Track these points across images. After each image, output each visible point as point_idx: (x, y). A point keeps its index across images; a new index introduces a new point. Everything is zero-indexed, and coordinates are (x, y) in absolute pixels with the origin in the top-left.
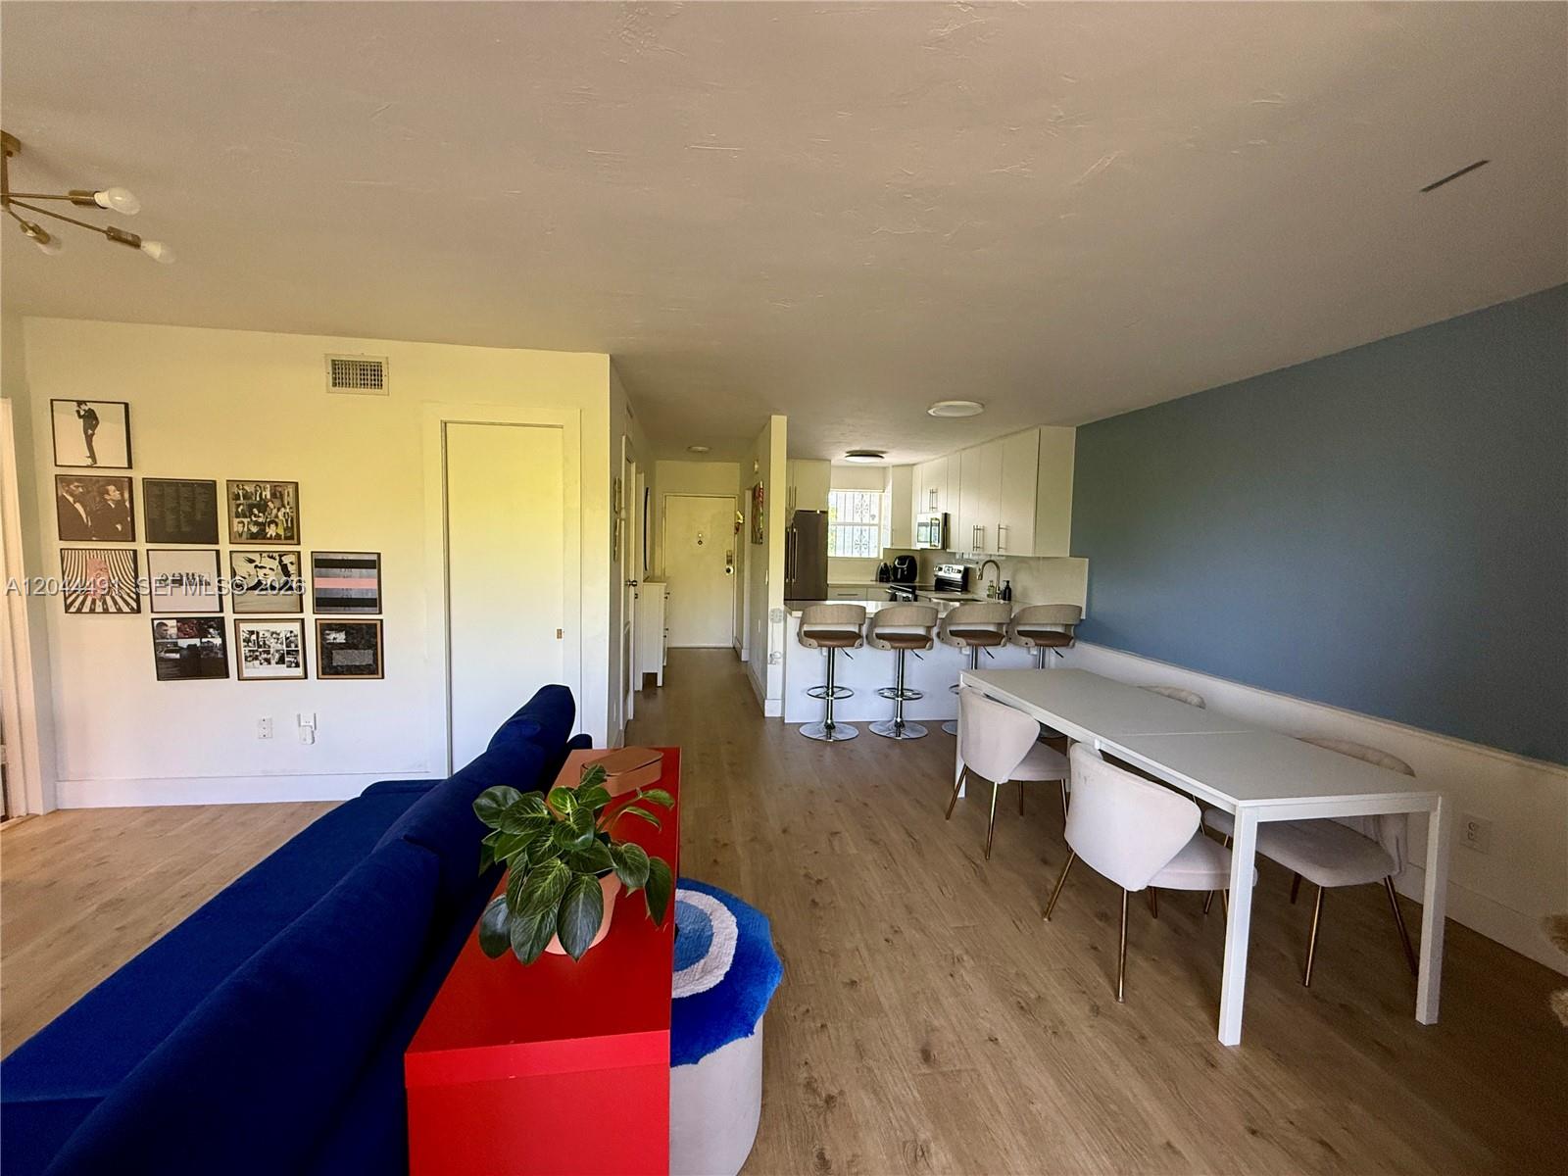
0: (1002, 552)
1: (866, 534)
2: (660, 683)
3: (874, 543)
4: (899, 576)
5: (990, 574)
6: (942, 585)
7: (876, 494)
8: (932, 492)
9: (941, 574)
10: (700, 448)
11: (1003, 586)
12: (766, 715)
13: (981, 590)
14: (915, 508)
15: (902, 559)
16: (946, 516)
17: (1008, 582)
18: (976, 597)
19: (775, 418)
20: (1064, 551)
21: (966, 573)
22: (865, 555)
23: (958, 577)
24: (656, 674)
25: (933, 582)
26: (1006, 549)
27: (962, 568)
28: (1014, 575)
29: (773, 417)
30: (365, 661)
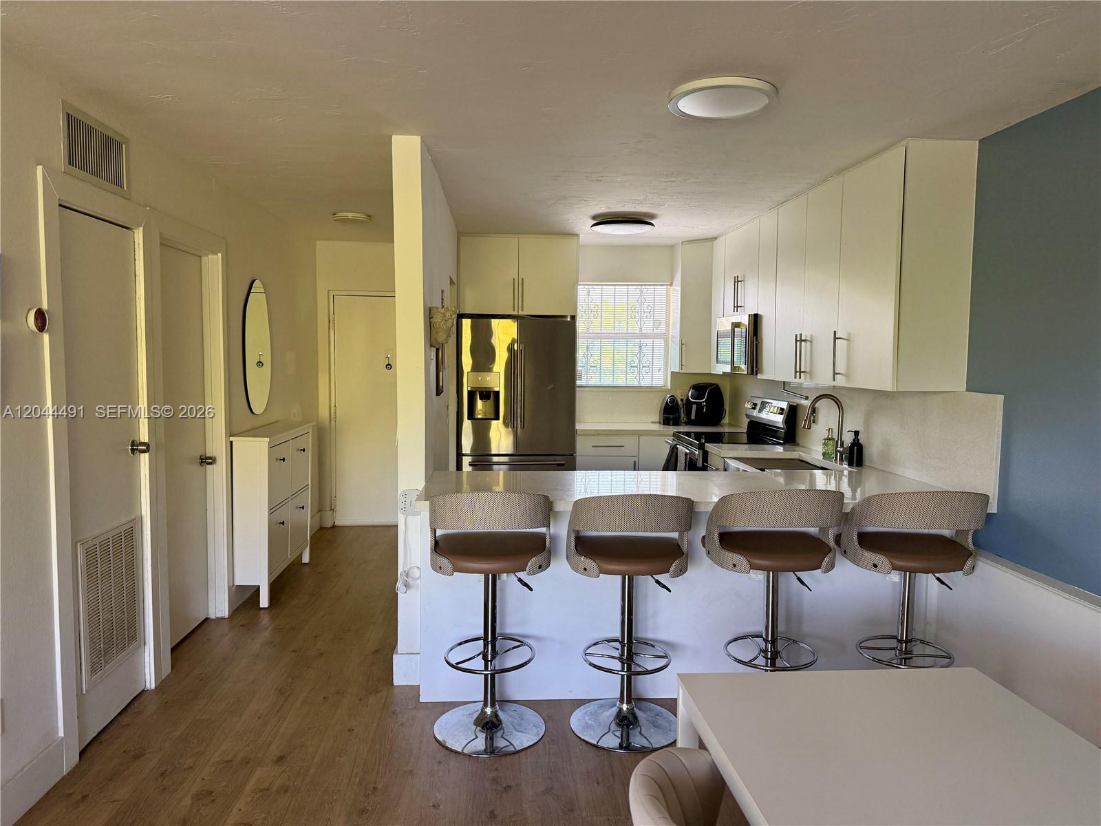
0: (841, 381)
1: (646, 350)
2: (264, 602)
3: (659, 363)
4: (693, 417)
5: (827, 418)
6: (759, 433)
7: (661, 290)
8: (737, 281)
9: (755, 413)
10: (350, 215)
11: (848, 439)
12: (397, 682)
13: (814, 447)
14: (717, 307)
15: (699, 389)
16: (756, 320)
17: (857, 433)
18: (805, 457)
19: (397, 140)
20: (957, 380)
21: (792, 414)
22: (646, 383)
23: (779, 420)
24: (258, 588)
25: (744, 428)
26: (847, 376)
27: (784, 405)
28: (867, 422)
29: (393, 136)
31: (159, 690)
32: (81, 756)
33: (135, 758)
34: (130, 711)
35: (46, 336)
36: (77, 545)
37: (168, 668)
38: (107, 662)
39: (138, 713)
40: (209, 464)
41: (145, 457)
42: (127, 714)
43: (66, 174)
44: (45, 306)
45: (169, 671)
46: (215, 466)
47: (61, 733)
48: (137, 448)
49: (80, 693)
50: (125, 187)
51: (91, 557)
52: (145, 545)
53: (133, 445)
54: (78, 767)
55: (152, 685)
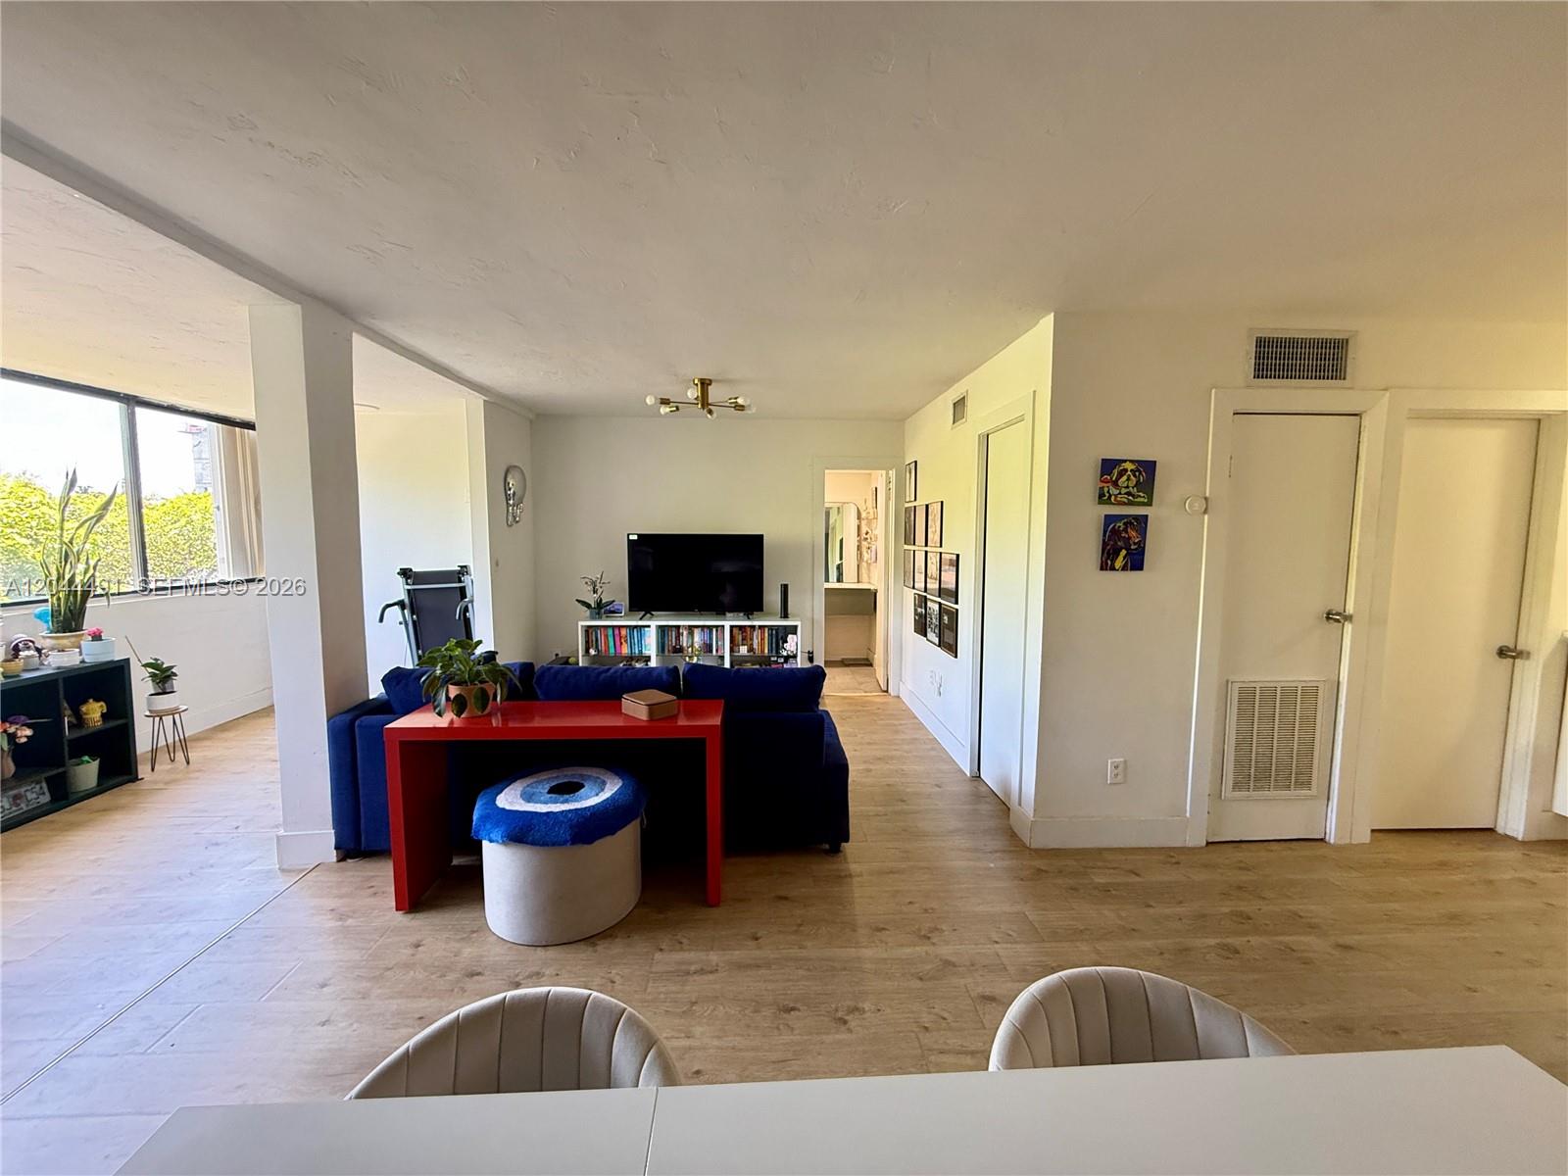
30: (951, 642)
31: (1337, 848)
32: (1208, 843)
33: (1240, 868)
34: (1288, 844)
35: (1206, 517)
36: (1227, 682)
37: (1364, 837)
38: (1256, 789)
39: (1290, 849)
40: (1514, 658)
41: (1348, 627)
42: (1283, 844)
43: (1248, 387)
44: (1207, 495)
45: (1368, 841)
46: (1527, 663)
47: (1188, 815)
48: (1334, 617)
49: (1217, 795)
50: (1348, 377)
51: (1247, 696)
52: (1339, 708)
53: (1328, 614)
54: (1201, 848)
55: (1332, 839)
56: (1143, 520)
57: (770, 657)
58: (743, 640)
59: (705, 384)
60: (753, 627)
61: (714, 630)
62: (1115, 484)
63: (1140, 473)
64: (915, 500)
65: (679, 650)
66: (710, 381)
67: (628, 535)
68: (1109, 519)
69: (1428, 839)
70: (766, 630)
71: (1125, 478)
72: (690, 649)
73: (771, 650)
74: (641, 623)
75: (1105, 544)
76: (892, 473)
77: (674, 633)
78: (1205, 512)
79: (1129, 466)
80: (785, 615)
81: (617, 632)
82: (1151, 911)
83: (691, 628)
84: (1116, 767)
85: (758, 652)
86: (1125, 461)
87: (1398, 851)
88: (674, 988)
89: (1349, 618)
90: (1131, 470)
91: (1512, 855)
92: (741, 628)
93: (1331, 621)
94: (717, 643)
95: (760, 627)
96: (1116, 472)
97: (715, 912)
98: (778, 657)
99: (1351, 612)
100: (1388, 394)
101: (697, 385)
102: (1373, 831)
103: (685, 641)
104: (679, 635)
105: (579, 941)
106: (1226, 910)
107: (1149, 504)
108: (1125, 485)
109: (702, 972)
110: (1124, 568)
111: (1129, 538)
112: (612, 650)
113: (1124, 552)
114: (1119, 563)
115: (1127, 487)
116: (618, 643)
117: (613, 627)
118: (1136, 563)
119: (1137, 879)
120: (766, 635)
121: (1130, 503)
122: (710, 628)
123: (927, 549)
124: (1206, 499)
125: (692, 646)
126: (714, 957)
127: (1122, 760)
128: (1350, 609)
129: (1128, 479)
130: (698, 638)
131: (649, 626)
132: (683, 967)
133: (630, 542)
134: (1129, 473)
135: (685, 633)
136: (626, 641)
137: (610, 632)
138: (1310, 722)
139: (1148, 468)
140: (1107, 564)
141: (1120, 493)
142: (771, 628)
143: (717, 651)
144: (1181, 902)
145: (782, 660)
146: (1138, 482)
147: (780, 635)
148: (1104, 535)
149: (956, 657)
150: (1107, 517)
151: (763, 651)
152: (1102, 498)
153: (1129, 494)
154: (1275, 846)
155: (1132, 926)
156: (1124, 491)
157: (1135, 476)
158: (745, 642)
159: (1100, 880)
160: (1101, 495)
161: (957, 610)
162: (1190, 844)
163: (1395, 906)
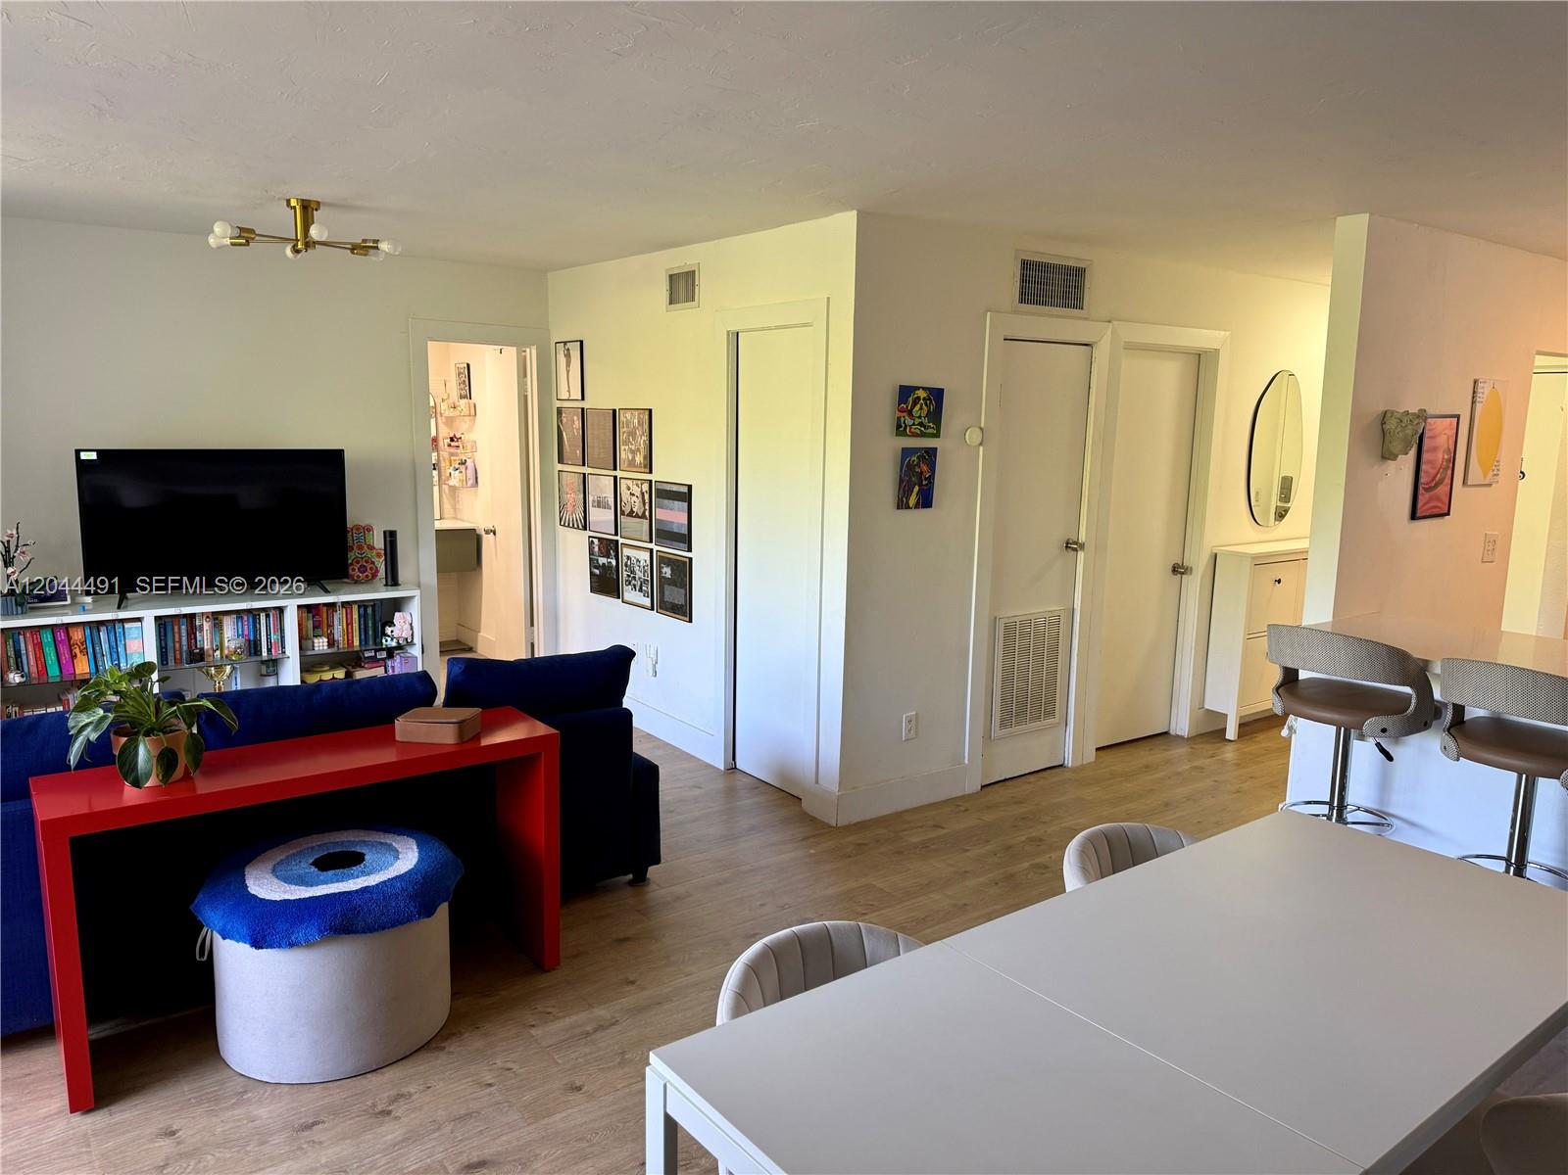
2: (1230, 734)
24: (1227, 717)
30: (680, 601)
31: (1075, 770)
32: (982, 787)
33: (1016, 803)
34: (1040, 774)
35: (981, 448)
36: (995, 618)
37: (1090, 756)
38: (1018, 724)
39: (1044, 778)
40: (1182, 573)
41: (1081, 555)
42: (1036, 775)
43: (1015, 312)
44: (982, 425)
45: (1093, 759)
46: (1190, 577)
47: (966, 761)
48: (1072, 546)
49: (988, 737)
50: (1085, 307)
51: (1010, 630)
52: (1074, 635)
53: (1067, 543)
54: (977, 793)
55: (1069, 763)
56: (931, 453)
57: (362, 651)
58: (315, 627)
59: (308, 208)
60: (332, 606)
61: (263, 616)
62: (910, 413)
63: (931, 402)
64: (583, 399)
65: (197, 656)
66: (318, 203)
67: (78, 452)
68: (906, 452)
69: (1129, 749)
70: (355, 608)
71: (918, 407)
72: (218, 653)
73: (364, 641)
74: (122, 615)
75: (901, 481)
76: (532, 354)
77: (183, 627)
78: (981, 444)
79: (922, 394)
80: (393, 581)
81: (61, 636)
82: (968, 854)
83: (216, 618)
84: (910, 721)
85: (342, 644)
86: (918, 388)
87: (1116, 762)
88: (587, 1050)
89: (1082, 546)
90: (924, 399)
91: (1181, 751)
92: (309, 608)
93: (1069, 550)
94: (268, 635)
95: (345, 604)
96: (911, 399)
97: (559, 975)
98: (376, 651)
99: (1084, 540)
100: (1110, 326)
101: (295, 208)
102: (1097, 749)
103: (205, 639)
104: (193, 631)
105: (419, 1049)
106: (1023, 838)
107: (937, 435)
108: (918, 415)
109: (601, 1028)
110: (917, 506)
111: (922, 473)
112: (53, 671)
113: (917, 489)
114: (913, 500)
115: (920, 417)
116: (65, 656)
117: (53, 627)
118: (926, 501)
119: (941, 832)
120: (356, 616)
121: (923, 435)
122: (254, 614)
123: (619, 474)
124: (981, 429)
125: (221, 647)
126: (602, 1012)
127: (914, 713)
128: (1082, 538)
129: (921, 409)
130: (231, 635)
131: (139, 620)
132: (577, 1031)
133: (82, 466)
134: (922, 401)
135: (206, 626)
136: (84, 652)
137: (47, 637)
138: (1054, 650)
139: (937, 395)
140: (902, 504)
141: (914, 424)
142: (362, 604)
143: (269, 650)
144: (987, 841)
145: (384, 655)
146: (929, 411)
147: (380, 615)
148: (901, 470)
149: (690, 621)
150: (904, 450)
151: (350, 643)
152: (900, 429)
153: (921, 424)
154: (1031, 778)
155: (964, 869)
156: (917, 421)
157: (926, 405)
158: (319, 631)
159: (915, 840)
160: (899, 426)
161: (691, 559)
162: (968, 790)
163: (1131, 806)
